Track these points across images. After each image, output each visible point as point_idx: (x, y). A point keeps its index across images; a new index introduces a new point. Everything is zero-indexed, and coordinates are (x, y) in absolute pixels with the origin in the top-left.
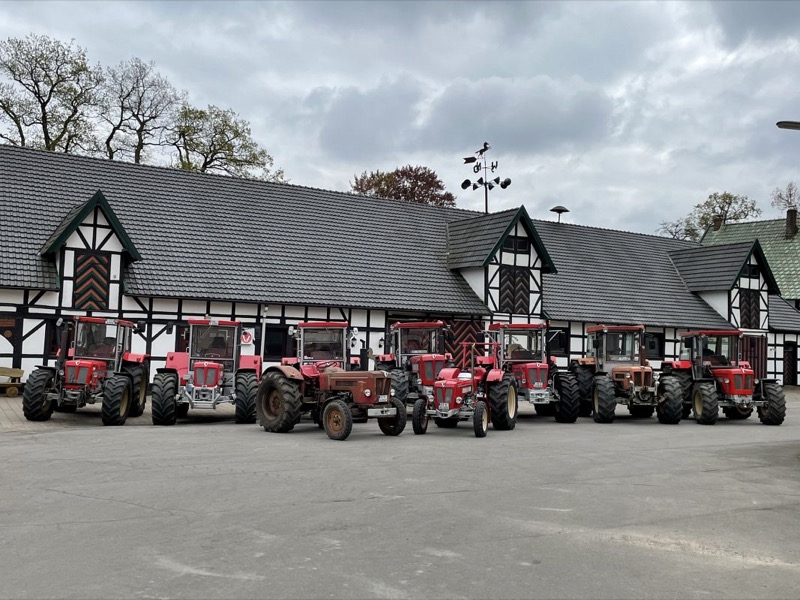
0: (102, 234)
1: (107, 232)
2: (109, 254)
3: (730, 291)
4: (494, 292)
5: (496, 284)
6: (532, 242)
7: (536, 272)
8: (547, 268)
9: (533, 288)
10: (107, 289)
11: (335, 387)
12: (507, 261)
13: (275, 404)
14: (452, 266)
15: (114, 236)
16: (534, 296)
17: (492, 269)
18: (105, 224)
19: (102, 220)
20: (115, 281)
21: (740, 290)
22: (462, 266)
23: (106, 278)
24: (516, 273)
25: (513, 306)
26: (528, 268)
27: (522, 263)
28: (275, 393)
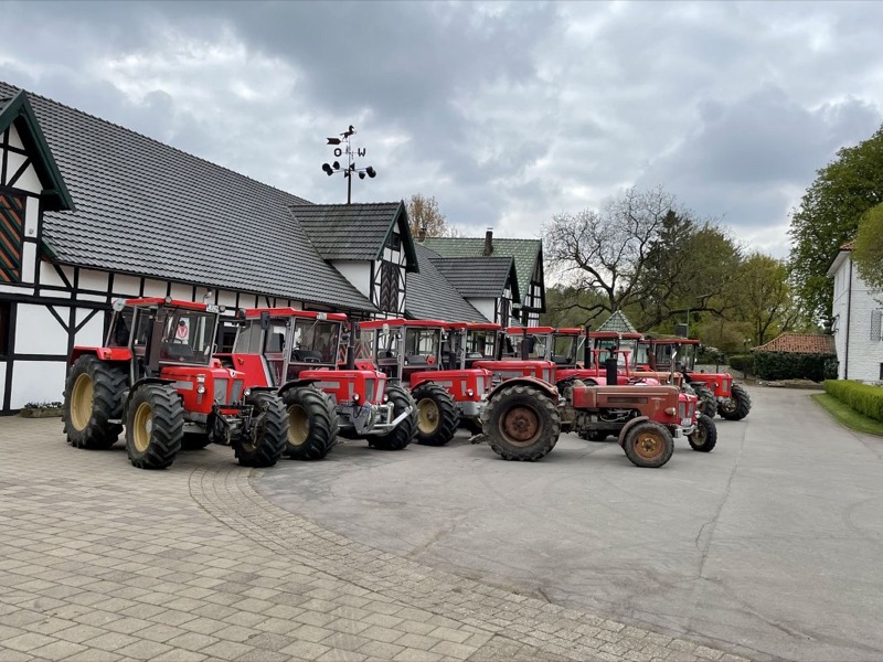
0: (14, 162)
1: (23, 158)
2: (23, 195)
3: (496, 299)
4: (378, 288)
5: (378, 280)
6: (403, 239)
7: (403, 271)
8: (412, 267)
9: (401, 287)
10: (20, 251)
11: (604, 403)
12: (386, 257)
13: (517, 426)
14: (325, 256)
15: (30, 169)
16: (401, 295)
17: (378, 264)
18: (22, 147)
19: (15, 141)
20: (31, 240)
21: (502, 298)
22: (341, 257)
23: (21, 231)
24: (392, 271)
25: (389, 304)
26: (398, 266)
27: (395, 261)
28: (517, 413)
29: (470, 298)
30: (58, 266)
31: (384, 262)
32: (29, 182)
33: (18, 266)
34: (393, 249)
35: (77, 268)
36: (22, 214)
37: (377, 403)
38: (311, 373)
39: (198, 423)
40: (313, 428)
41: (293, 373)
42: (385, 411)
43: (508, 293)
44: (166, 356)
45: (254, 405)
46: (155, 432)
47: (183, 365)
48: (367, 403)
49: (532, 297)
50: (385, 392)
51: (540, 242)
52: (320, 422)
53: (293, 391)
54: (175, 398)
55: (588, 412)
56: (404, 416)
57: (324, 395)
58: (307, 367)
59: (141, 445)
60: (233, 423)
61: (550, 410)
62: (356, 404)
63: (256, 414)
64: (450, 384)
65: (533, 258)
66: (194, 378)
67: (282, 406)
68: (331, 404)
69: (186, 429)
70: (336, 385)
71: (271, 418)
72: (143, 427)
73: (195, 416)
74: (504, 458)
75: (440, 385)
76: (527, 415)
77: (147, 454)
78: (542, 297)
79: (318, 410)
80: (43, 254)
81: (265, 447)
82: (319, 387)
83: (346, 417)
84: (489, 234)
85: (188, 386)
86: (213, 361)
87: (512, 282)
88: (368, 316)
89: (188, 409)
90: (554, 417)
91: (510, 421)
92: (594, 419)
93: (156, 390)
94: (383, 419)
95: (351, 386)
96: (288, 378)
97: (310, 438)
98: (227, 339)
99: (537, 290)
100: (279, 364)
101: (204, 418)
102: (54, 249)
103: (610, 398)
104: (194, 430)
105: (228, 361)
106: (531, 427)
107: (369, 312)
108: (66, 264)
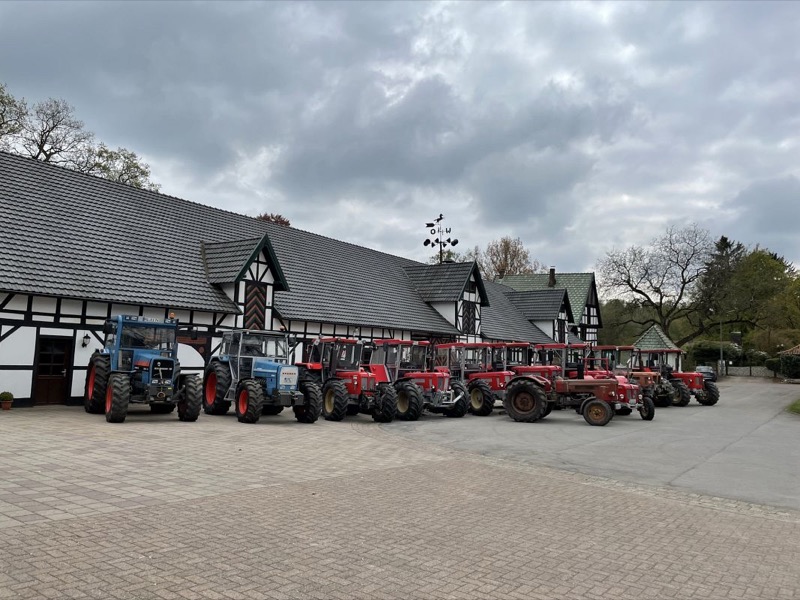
0: (262, 268)
1: (265, 267)
2: (266, 285)
3: (554, 321)
4: (460, 319)
5: (461, 314)
6: (477, 285)
7: (478, 306)
8: (484, 303)
9: (477, 317)
10: (264, 313)
11: (574, 390)
12: (466, 297)
13: (523, 403)
14: (426, 300)
15: (269, 271)
16: (477, 322)
17: (460, 303)
18: (264, 261)
19: (262, 258)
20: (269, 307)
21: (558, 320)
22: (436, 299)
23: (264, 304)
24: (469, 307)
25: (469, 329)
26: (474, 303)
27: (472, 300)
28: (522, 395)
29: (535, 320)
30: (281, 320)
31: (464, 301)
32: (268, 279)
33: (264, 322)
34: (470, 292)
35: (290, 321)
36: (265, 295)
37: (445, 390)
38: (411, 374)
39: (354, 399)
40: (411, 403)
41: (401, 374)
42: (449, 395)
43: (563, 316)
44: (338, 367)
45: (380, 390)
46: (336, 403)
47: (347, 372)
48: (439, 390)
49: (589, 316)
50: (449, 384)
51: (593, 275)
52: (414, 400)
53: (400, 384)
54: (344, 387)
55: (565, 395)
56: (459, 397)
57: (416, 386)
58: (408, 372)
59: (329, 410)
60: (371, 399)
61: (540, 394)
62: (434, 390)
63: (381, 395)
64: (491, 380)
65: (587, 287)
66: (352, 377)
67: (394, 391)
68: (419, 391)
69: (349, 402)
70: (423, 381)
71: (389, 397)
72: (330, 401)
73: (353, 396)
74: (516, 421)
75: (483, 381)
76: (528, 397)
77: (332, 413)
78: (598, 316)
79: (413, 393)
80: (275, 314)
81: (386, 412)
82: (413, 382)
83: (427, 398)
84: (552, 271)
85: (350, 381)
86: (361, 368)
87: (566, 307)
88: (454, 337)
89: (349, 393)
90: (542, 397)
91: (518, 400)
92: (568, 398)
93: (335, 383)
94: (448, 399)
95: (431, 381)
96: (399, 376)
97: (409, 409)
98: (367, 355)
99: (593, 311)
100: (394, 370)
101: (357, 397)
102: (279, 311)
103: (577, 387)
104: (352, 403)
105: (367, 369)
106: (530, 404)
107: (455, 335)
108: (285, 319)
